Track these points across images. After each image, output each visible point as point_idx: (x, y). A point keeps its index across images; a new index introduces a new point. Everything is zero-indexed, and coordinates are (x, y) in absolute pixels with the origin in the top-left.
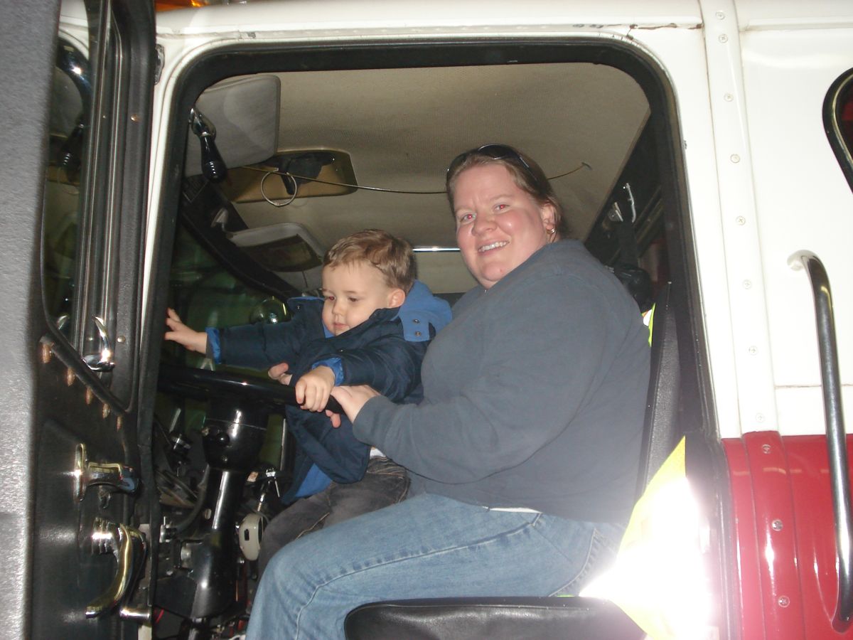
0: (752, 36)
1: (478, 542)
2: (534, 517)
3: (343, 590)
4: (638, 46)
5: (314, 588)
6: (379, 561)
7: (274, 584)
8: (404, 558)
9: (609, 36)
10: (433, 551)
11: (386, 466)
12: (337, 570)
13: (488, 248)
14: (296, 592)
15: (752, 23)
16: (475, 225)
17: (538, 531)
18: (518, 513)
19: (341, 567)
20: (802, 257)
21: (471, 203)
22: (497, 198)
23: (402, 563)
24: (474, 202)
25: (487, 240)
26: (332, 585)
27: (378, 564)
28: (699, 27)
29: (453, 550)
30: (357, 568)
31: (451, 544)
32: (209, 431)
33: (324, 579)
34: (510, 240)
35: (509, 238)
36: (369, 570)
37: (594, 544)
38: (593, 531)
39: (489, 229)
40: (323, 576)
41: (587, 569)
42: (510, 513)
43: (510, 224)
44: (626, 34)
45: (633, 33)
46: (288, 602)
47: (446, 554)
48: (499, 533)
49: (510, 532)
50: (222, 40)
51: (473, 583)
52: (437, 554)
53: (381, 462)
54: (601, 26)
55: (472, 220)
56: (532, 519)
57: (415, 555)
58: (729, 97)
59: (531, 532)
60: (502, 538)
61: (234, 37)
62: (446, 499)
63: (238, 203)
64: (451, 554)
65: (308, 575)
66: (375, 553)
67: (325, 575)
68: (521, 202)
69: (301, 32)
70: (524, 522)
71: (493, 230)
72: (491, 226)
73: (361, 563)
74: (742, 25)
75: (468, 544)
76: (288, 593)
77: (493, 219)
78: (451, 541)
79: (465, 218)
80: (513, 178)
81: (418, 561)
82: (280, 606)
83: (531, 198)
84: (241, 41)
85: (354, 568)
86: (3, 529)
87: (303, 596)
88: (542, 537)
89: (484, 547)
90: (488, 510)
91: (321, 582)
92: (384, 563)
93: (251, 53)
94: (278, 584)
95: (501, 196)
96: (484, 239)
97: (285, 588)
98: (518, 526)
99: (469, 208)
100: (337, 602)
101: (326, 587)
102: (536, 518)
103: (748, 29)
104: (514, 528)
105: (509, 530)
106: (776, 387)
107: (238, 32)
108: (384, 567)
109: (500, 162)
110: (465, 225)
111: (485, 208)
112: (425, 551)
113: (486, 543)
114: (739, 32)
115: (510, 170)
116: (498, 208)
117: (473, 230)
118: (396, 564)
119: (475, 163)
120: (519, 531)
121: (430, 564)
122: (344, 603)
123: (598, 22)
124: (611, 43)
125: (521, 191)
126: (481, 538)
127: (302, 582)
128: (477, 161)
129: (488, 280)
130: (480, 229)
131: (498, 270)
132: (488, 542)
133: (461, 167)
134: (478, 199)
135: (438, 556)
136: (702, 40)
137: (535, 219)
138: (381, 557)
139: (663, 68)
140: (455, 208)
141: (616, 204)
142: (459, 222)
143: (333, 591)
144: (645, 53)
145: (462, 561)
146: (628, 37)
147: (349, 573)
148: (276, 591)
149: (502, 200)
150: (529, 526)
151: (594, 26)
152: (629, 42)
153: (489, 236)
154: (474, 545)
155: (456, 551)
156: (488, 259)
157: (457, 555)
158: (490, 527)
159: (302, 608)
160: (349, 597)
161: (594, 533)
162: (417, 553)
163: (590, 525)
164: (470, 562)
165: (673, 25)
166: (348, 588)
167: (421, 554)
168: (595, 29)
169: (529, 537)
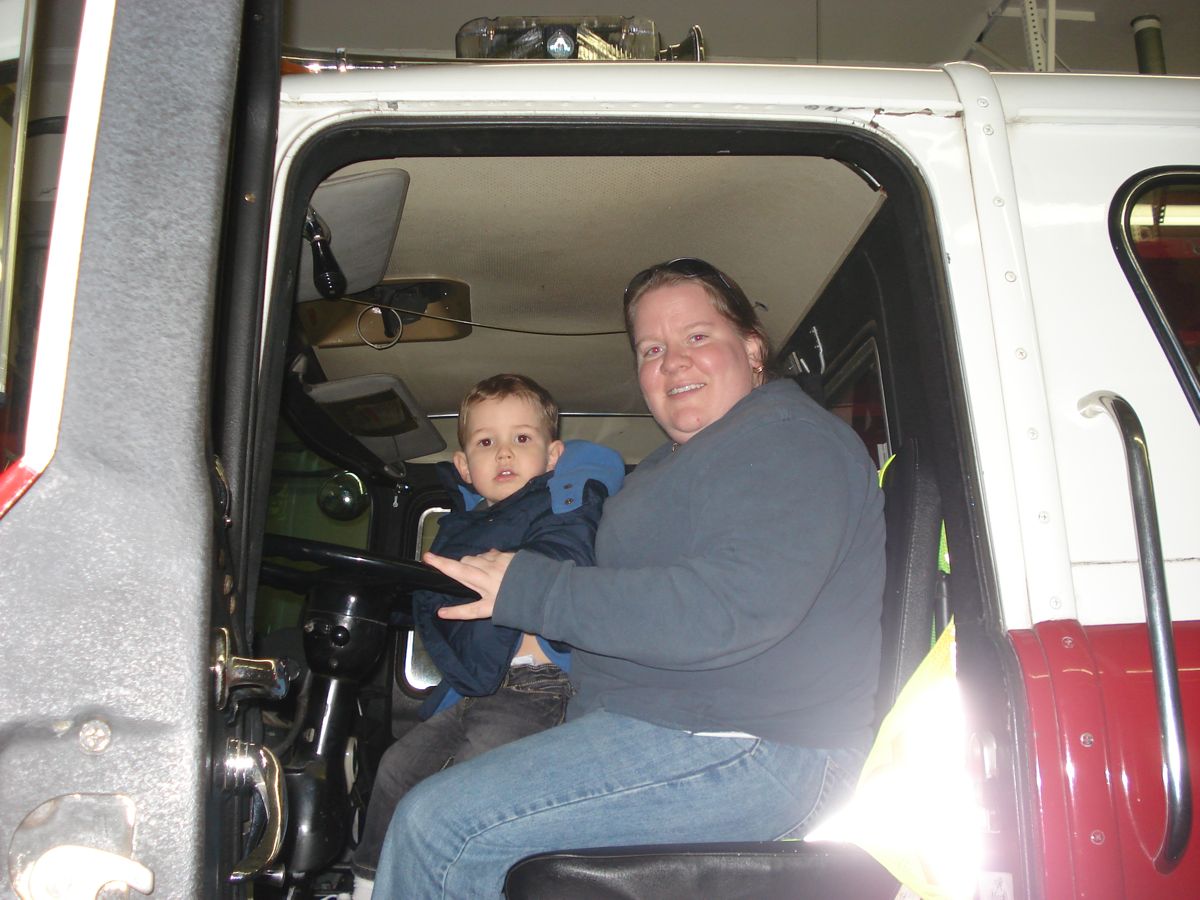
0: (1021, 128)
1: (680, 777)
2: (753, 743)
3: (501, 841)
4: (885, 136)
5: (463, 840)
6: (550, 803)
7: (408, 836)
8: (583, 798)
9: (848, 122)
10: (621, 788)
11: (538, 679)
12: (492, 816)
13: (681, 390)
14: (439, 845)
15: (1023, 113)
16: (664, 361)
17: (758, 761)
18: (731, 739)
19: (500, 812)
20: (1101, 399)
21: (659, 333)
22: (693, 326)
23: (580, 804)
24: (663, 330)
25: (681, 381)
26: (488, 836)
27: (547, 807)
28: (959, 114)
29: (647, 787)
30: (520, 813)
31: (644, 780)
32: (315, 626)
33: (477, 828)
34: (708, 382)
35: (707, 379)
36: (536, 815)
37: (828, 778)
38: (826, 760)
39: (682, 367)
40: (475, 824)
41: (818, 808)
42: (720, 738)
43: (707, 361)
44: (869, 121)
45: (878, 119)
46: (429, 859)
47: (638, 793)
48: (708, 764)
49: (722, 764)
50: (353, 111)
51: (673, 830)
52: (626, 792)
53: (530, 673)
54: (840, 109)
55: (659, 355)
56: (751, 746)
57: (597, 795)
58: (999, 201)
59: (748, 765)
60: (711, 772)
61: (370, 108)
62: (635, 721)
63: (321, 347)
64: (645, 793)
65: (455, 823)
66: (543, 793)
67: (477, 822)
68: (721, 333)
69: (459, 103)
70: (740, 751)
71: (688, 368)
72: (685, 363)
73: (525, 806)
74: (1009, 116)
75: (667, 780)
76: (429, 847)
77: (688, 354)
78: (644, 775)
79: (651, 352)
80: (713, 301)
81: (600, 803)
82: (418, 865)
83: (734, 326)
84: (378, 113)
85: (517, 813)
86: (160, 749)
87: (448, 851)
88: (764, 770)
89: (689, 783)
90: (691, 736)
91: (471, 831)
92: (555, 805)
93: (390, 129)
94: (414, 835)
95: (697, 324)
96: (676, 379)
97: (423, 841)
98: (733, 755)
99: (656, 339)
100: (494, 857)
101: (479, 839)
102: (754, 746)
103: (1015, 121)
104: (726, 759)
105: (721, 761)
106: (1073, 564)
107: (376, 100)
108: (557, 810)
109: (697, 281)
110: (649, 362)
111: (675, 338)
112: (610, 789)
113: (691, 778)
114: (1006, 123)
115: (707, 290)
116: (693, 340)
117: (662, 367)
118: (573, 806)
119: (665, 281)
120: (734, 763)
121: (617, 806)
122: (504, 857)
123: (836, 103)
124: (851, 131)
125: (723, 318)
126: (684, 772)
127: (446, 832)
128: (667, 280)
129: (680, 430)
130: (672, 365)
131: (695, 420)
132: (694, 777)
133: (645, 286)
134: (667, 328)
135: (628, 796)
136: (962, 131)
137: (740, 355)
138: (552, 797)
139: (915, 164)
140: (637, 340)
141: (794, 353)
142: (641, 357)
143: (489, 843)
144: (893, 145)
145: (660, 802)
146: (873, 124)
147: (509, 819)
148: (410, 843)
149: (699, 330)
150: (746, 755)
151: (831, 108)
152: (874, 130)
153: (682, 376)
154: (674, 781)
155: (652, 789)
156: (680, 404)
157: (653, 794)
158: (696, 757)
159: (449, 865)
160: (510, 849)
161: (828, 762)
162: (600, 791)
163: (822, 752)
164: (670, 802)
165: (928, 112)
166: (508, 839)
167: (606, 793)
168: (831, 113)
169: (747, 770)
